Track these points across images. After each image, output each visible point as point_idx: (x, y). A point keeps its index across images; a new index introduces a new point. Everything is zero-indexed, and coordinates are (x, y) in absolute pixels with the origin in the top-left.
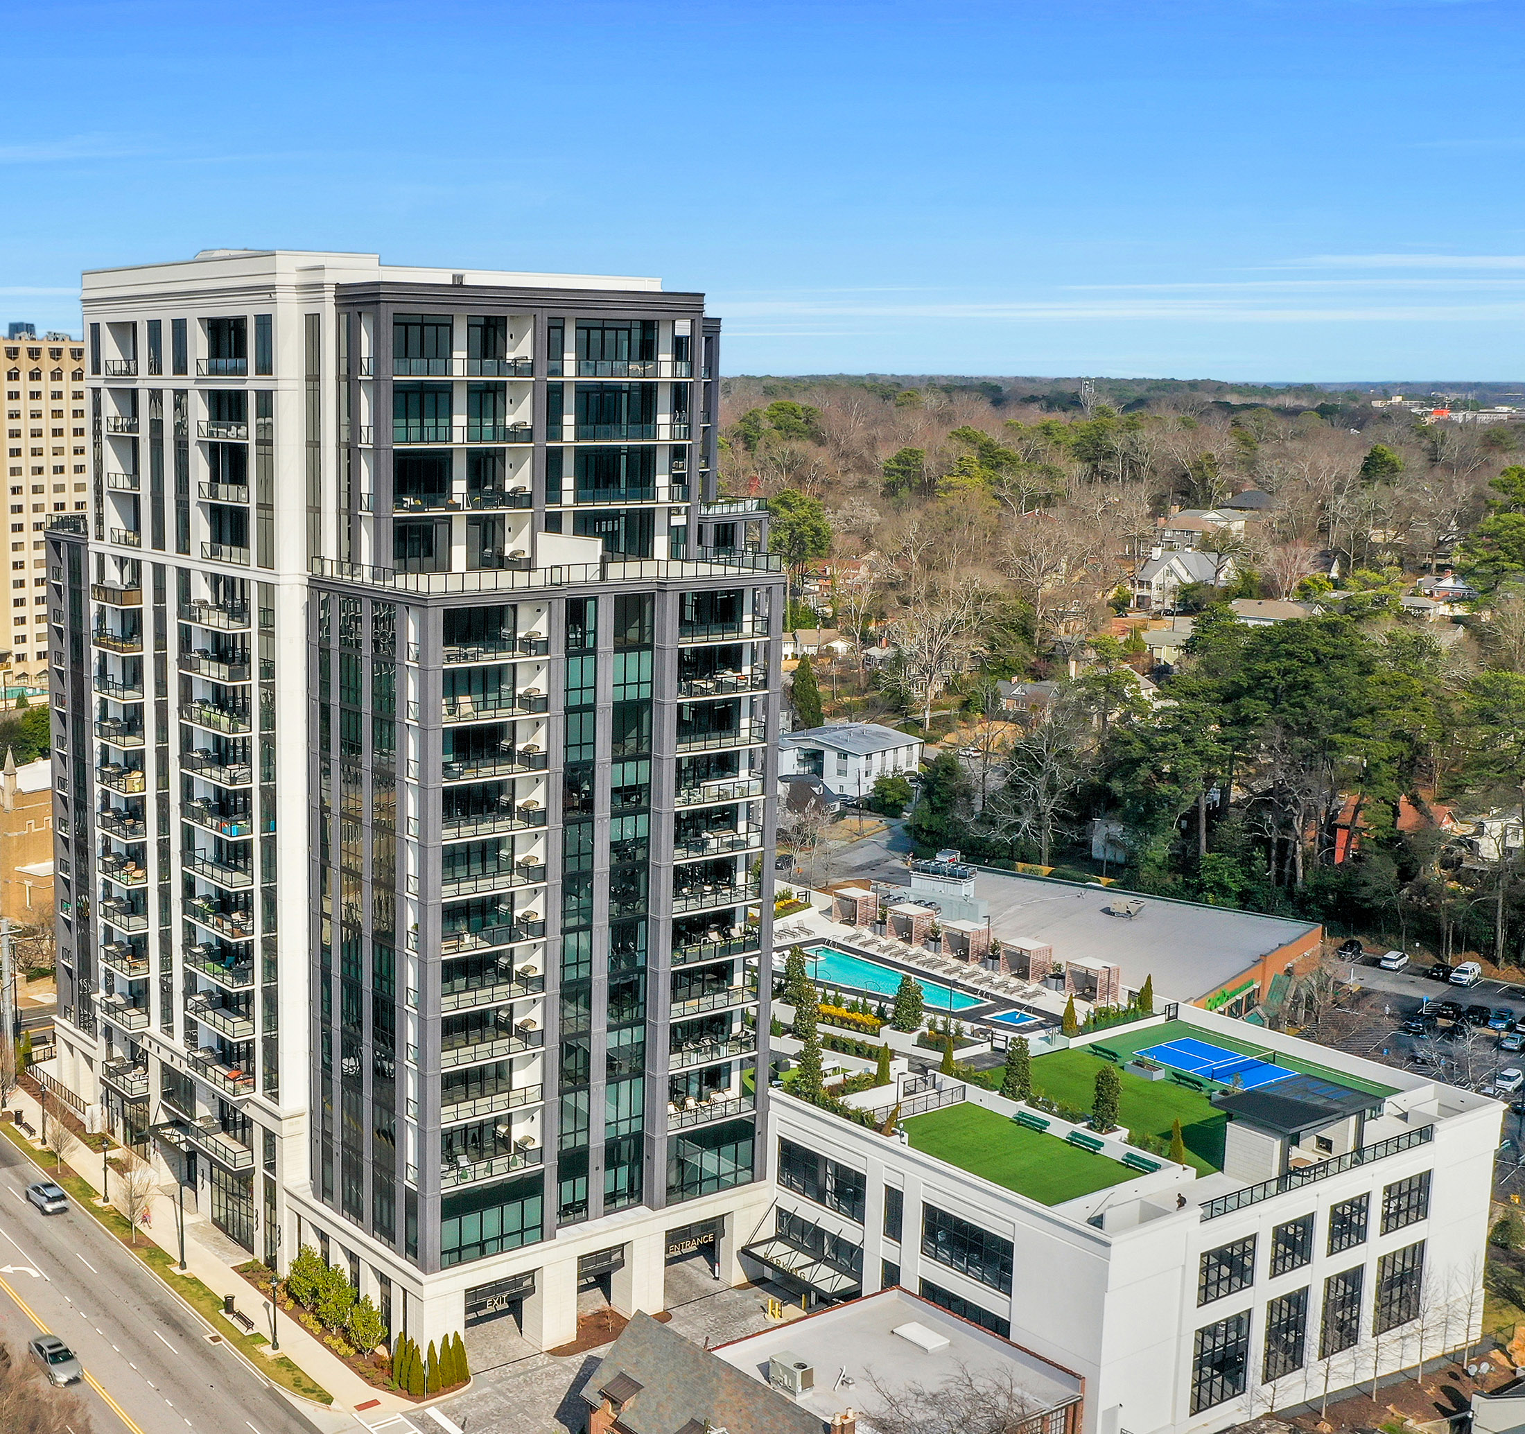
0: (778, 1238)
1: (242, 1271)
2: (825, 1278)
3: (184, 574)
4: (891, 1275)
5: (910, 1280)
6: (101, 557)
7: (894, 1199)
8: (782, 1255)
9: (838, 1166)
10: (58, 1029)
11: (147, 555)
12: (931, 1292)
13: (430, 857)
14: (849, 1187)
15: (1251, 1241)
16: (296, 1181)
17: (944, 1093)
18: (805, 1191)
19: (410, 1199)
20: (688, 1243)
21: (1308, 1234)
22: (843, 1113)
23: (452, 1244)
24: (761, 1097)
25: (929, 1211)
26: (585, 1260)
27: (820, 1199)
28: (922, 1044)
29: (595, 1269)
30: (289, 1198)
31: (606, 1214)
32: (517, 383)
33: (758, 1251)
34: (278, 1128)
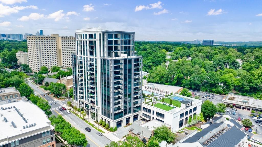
1: (95, 122)
2: (148, 119)
3: (87, 58)
4: (153, 118)
5: (155, 118)
6: (78, 56)
7: (153, 112)
8: (144, 117)
9: (148, 109)
10: (74, 101)
11: (83, 56)
12: (157, 119)
13: (113, 83)
14: (149, 111)
15: (183, 113)
16: (100, 113)
17: (157, 102)
18: (145, 111)
19: (111, 114)
20: (135, 117)
21: (188, 112)
22: (149, 104)
23: (115, 118)
24: (141, 103)
25: (157, 112)
26: (127, 119)
27: (147, 112)
28: (154, 98)
29: (127, 120)
30: (99, 115)
31: (128, 114)
32: (119, 40)
33: (141, 117)
34: (97, 108)
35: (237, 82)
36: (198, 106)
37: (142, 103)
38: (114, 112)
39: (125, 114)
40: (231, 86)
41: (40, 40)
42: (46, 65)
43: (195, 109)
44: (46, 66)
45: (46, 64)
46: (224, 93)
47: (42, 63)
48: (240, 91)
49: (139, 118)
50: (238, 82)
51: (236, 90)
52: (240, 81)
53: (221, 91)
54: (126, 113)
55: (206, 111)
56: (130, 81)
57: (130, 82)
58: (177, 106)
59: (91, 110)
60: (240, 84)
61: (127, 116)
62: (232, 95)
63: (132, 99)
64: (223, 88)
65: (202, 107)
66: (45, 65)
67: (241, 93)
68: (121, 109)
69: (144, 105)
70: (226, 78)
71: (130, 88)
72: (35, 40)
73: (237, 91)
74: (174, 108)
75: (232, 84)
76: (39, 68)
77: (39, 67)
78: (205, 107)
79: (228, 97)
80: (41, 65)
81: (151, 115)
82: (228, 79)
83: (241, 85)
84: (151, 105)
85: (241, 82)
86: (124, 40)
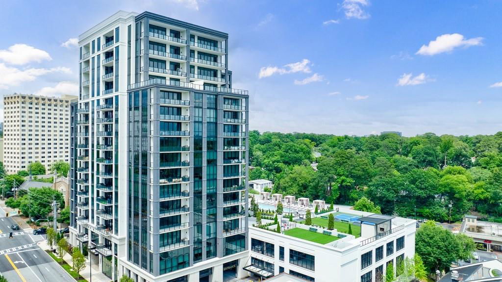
0: (252, 265)
2: (265, 273)
3: (99, 102)
4: (282, 270)
5: (287, 271)
7: (282, 249)
8: (255, 270)
9: (267, 243)
10: (70, 230)
11: (90, 99)
12: (292, 273)
13: (156, 156)
14: (270, 248)
15: (370, 253)
16: (123, 256)
17: (292, 226)
18: (258, 251)
19: (151, 255)
20: (229, 268)
21: (382, 251)
22: (267, 229)
23: (163, 267)
24: (247, 228)
25: (291, 251)
26: (201, 272)
27: (263, 253)
28: (284, 217)
29: (204, 275)
30: (121, 262)
31: (207, 259)
32: (183, 47)
33: (247, 268)
34: (118, 242)
35: (480, 191)
36: (408, 236)
37: (250, 226)
38: (158, 250)
39: (198, 257)
40: (465, 201)
41: (31, 104)
42: (42, 161)
43: (401, 242)
44: (43, 164)
45: (43, 159)
46: (451, 218)
47: (33, 155)
48: (488, 212)
49: (240, 273)
50: (483, 190)
51: (479, 212)
52: (486, 189)
53: (444, 214)
54: (201, 254)
55: (430, 249)
56: (212, 158)
57: (212, 162)
58: (350, 233)
59: (103, 250)
60: (487, 195)
61: (204, 264)
62: (473, 221)
63: (220, 213)
64: (447, 206)
65: (416, 239)
66: (40, 160)
67: (493, 218)
68: (183, 241)
69: (254, 233)
70: (452, 182)
71: (213, 180)
72: (20, 102)
73: (483, 213)
74: (340, 237)
75: (468, 195)
76: (24, 167)
77: (23, 165)
78: (427, 240)
79: (466, 227)
80: (30, 160)
81: (275, 260)
82: (458, 185)
83: (492, 198)
84: (274, 231)
85: (489, 190)
86: (199, 53)
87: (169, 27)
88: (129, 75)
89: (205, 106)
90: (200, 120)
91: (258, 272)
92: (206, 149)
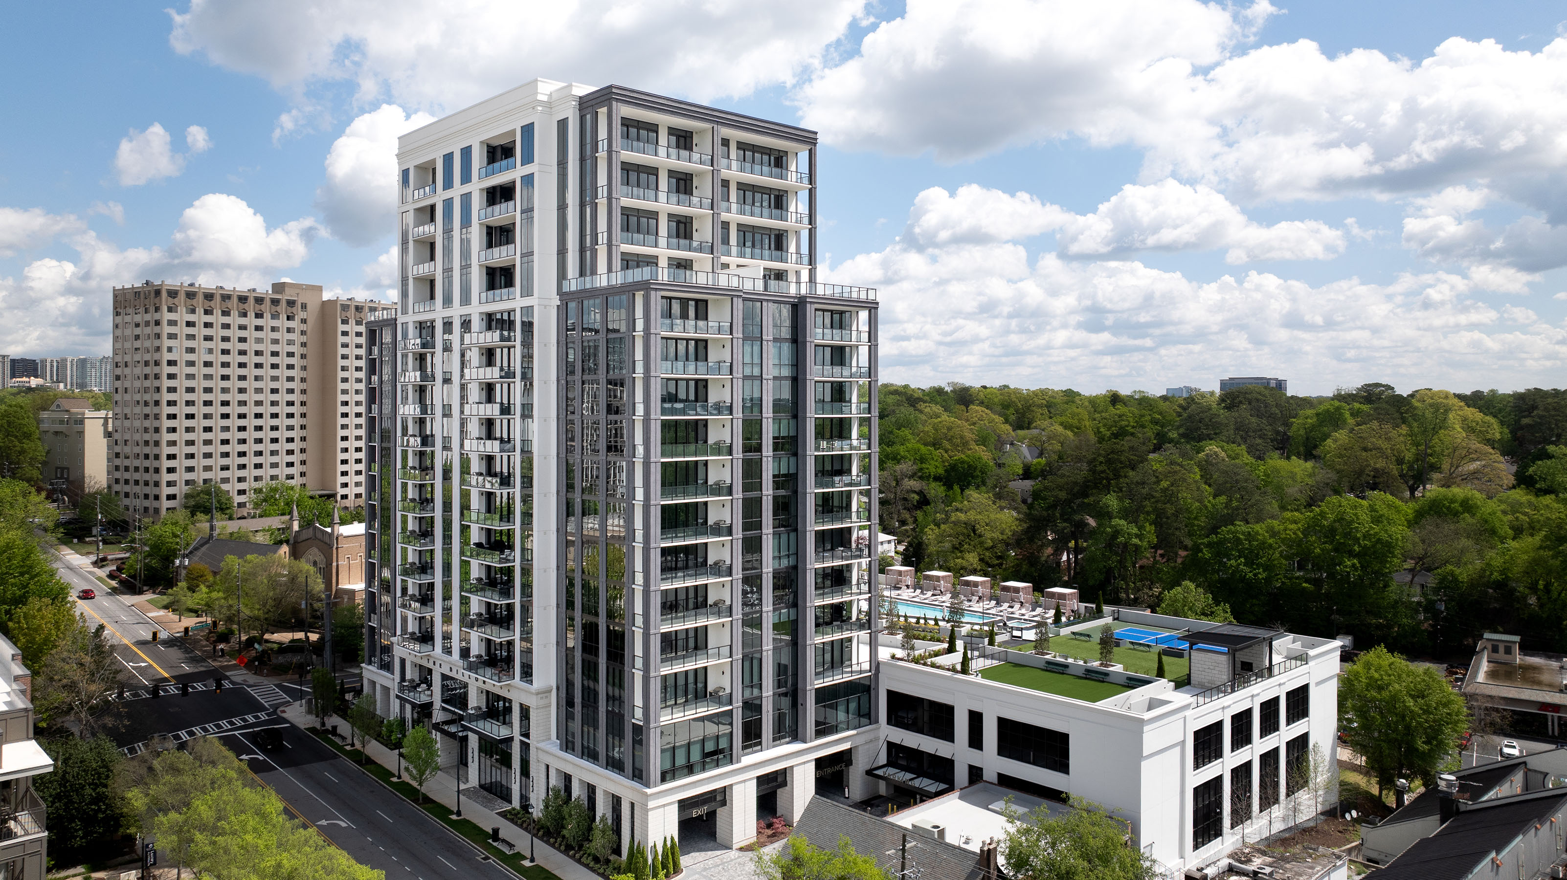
0: (890, 763)
1: (504, 815)
2: (928, 785)
3: (467, 321)
4: (975, 773)
5: (990, 776)
7: (976, 719)
9: (932, 703)
10: (364, 673)
11: (438, 313)
12: (1005, 781)
13: (653, 469)
14: (942, 717)
15: (1218, 726)
16: (546, 739)
17: (995, 657)
18: (908, 726)
19: (637, 730)
20: (829, 769)
21: (1249, 722)
22: (934, 666)
23: (668, 765)
24: (875, 663)
25: (1003, 721)
26: (761, 779)
27: (921, 730)
29: (768, 788)
30: (540, 753)
31: (774, 746)
32: (701, 174)
33: (880, 772)
34: (531, 702)
36: (1318, 684)
37: (883, 659)
38: (655, 716)
39: (752, 739)
42: (223, 480)
43: (1298, 701)
44: (225, 487)
47: (199, 462)
49: (859, 784)
54: (759, 733)
56: (785, 471)
58: (1161, 673)
59: (481, 724)
61: (767, 756)
63: (807, 621)
66: (216, 475)
68: (715, 696)
74: (1133, 682)
77: (172, 490)
79: (1486, 666)
80: (190, 476)
81: (957, 749)
84: (953, 670)
86: (743, 187)
87: (665, 120)
88: (562, 252)
89: (768, 336)
90: (756, 372)
91: (911, 780)
92: (771, 448)
